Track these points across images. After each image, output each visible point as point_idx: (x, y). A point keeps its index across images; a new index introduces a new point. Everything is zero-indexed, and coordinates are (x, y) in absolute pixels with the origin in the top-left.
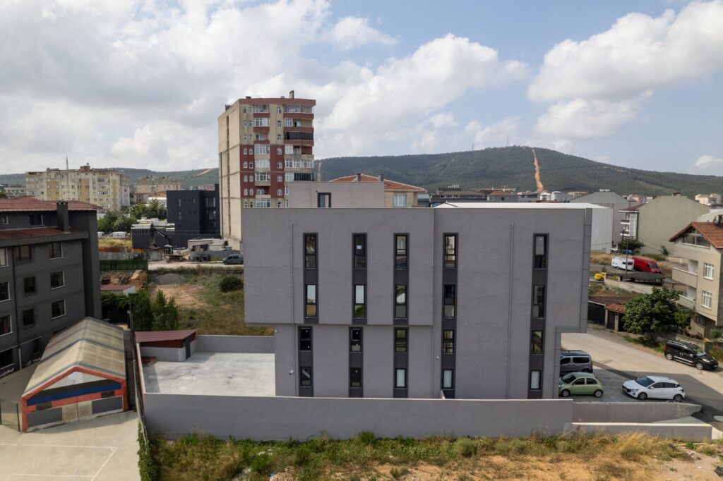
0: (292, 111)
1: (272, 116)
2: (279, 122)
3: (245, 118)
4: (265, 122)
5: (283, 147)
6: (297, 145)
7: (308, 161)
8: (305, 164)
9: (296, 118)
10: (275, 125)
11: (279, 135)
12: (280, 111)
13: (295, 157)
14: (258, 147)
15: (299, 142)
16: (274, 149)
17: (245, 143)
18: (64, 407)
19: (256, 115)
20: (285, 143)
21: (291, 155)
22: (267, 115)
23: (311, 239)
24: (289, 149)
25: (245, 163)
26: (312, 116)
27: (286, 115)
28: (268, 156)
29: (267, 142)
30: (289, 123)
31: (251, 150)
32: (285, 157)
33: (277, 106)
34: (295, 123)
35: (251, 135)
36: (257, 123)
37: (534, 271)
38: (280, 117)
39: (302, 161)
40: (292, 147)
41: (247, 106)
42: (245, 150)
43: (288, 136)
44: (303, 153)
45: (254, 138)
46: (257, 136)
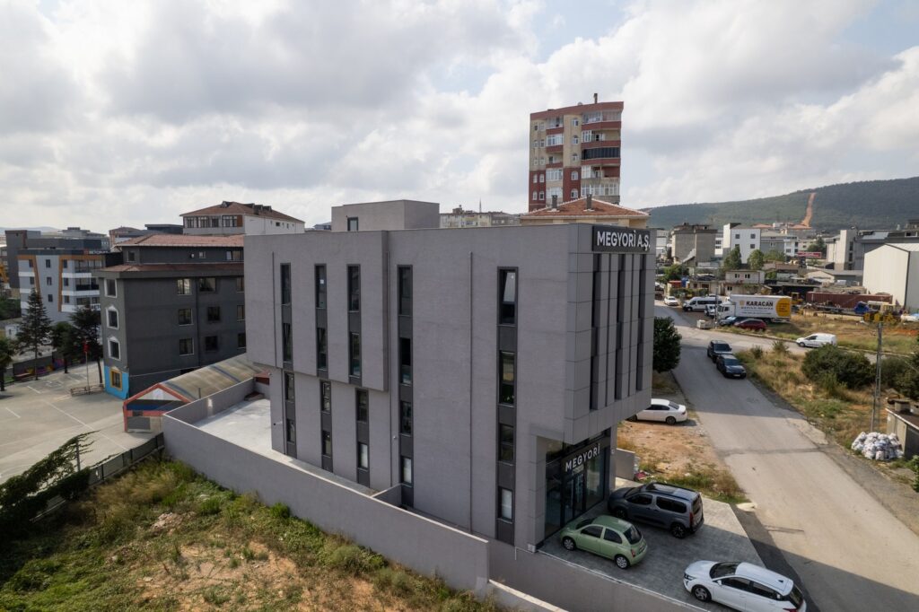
0: (592, 120)
1: (567, 130)
2: (576, 137)
3: (535, 137)
4: (558, 139)
5: (579, 170)
6: (595, 165)
7: (611, 186)
8: (607, 190)
9: (597, 129)
10: (570, 141)
11: (575, 155)
12: (577, 123)
13: (594, 181)
14: (550, 172)
15: (598, 161)
16: (568, 172)
17: (535, 168)
18: (151, 418)
19: (550, 132)
20: (583, 164)
21: (588, 179)
22: (561, 131)
23: (285, 269)
24: (587, 172)
25: (535, 194)
26: (618, 124)
27: (585, 127)
28: (561, 183)
29: (560, 165)
30: (587, 137)
31: (542, 176)
32: (582, 183)
33: (573, 116)
34: (598, 137)
35: (542, 158)
36: (549, 141)
37: (499, 328)
38: (576, 130)
39: (603, 186)
40: (589, 169)
41: (538, 122)
42: (536, 177)
43: (586, 154)
44: (606, 176)
45: (546, 161)
46: (551, 159)
